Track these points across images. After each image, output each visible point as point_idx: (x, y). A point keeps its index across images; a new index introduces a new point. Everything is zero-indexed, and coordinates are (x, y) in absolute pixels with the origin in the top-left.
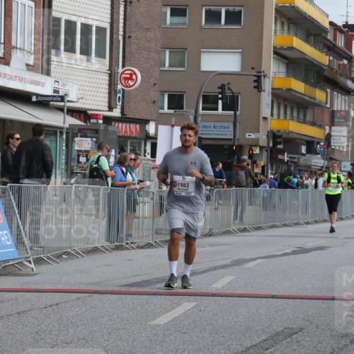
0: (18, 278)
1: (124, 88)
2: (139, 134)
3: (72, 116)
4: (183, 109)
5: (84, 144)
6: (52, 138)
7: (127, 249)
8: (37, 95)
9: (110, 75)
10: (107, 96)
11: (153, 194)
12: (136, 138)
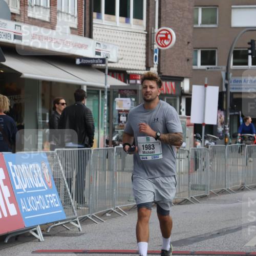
0: (66, 238)
1: (160, 48)
2: (175, 91)
3: (113, 76)
4: (214, 64)
5: (124, 104)
6: (95, 97)
8: (81, 58)
9: (147, 36)
10: (145, 55)
11: (189, 152)
12: (171, 95)
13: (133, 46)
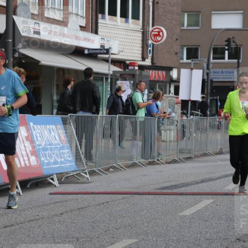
1: (154, 43)
2: (165, 78)
3: (115, 65)
4: (198, 58)
6: (100, 82)
7: (158, 164)
8: (89, 49)
9: (143, 33)
10: (141, 49)
11: (177, 121)
12: (162, 82)
13: (131, 41)
